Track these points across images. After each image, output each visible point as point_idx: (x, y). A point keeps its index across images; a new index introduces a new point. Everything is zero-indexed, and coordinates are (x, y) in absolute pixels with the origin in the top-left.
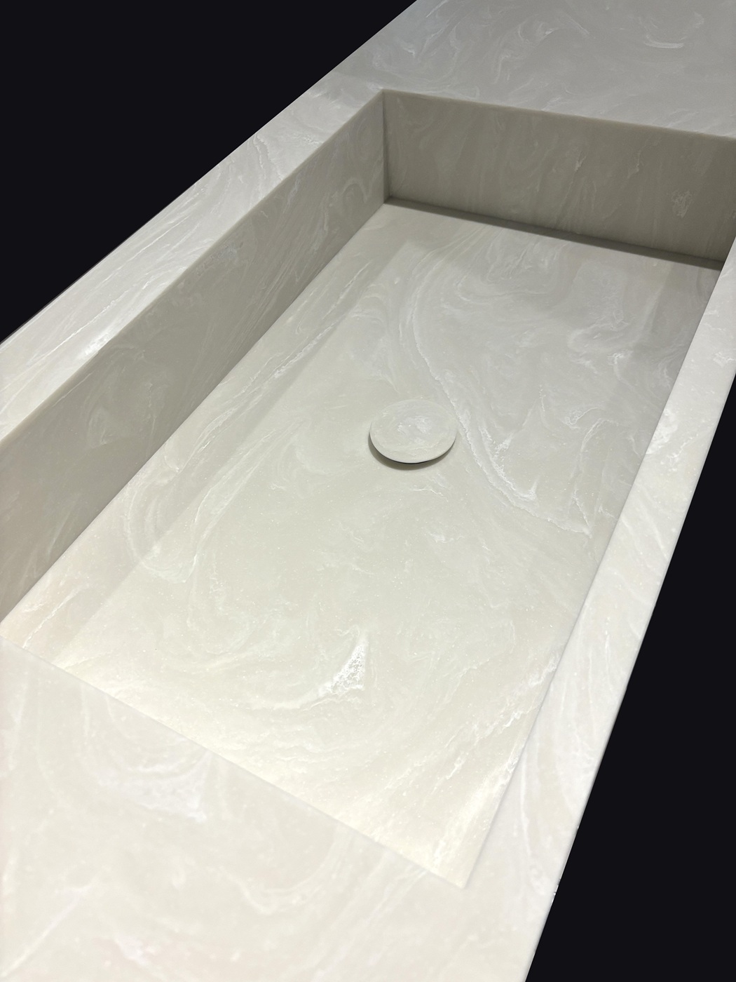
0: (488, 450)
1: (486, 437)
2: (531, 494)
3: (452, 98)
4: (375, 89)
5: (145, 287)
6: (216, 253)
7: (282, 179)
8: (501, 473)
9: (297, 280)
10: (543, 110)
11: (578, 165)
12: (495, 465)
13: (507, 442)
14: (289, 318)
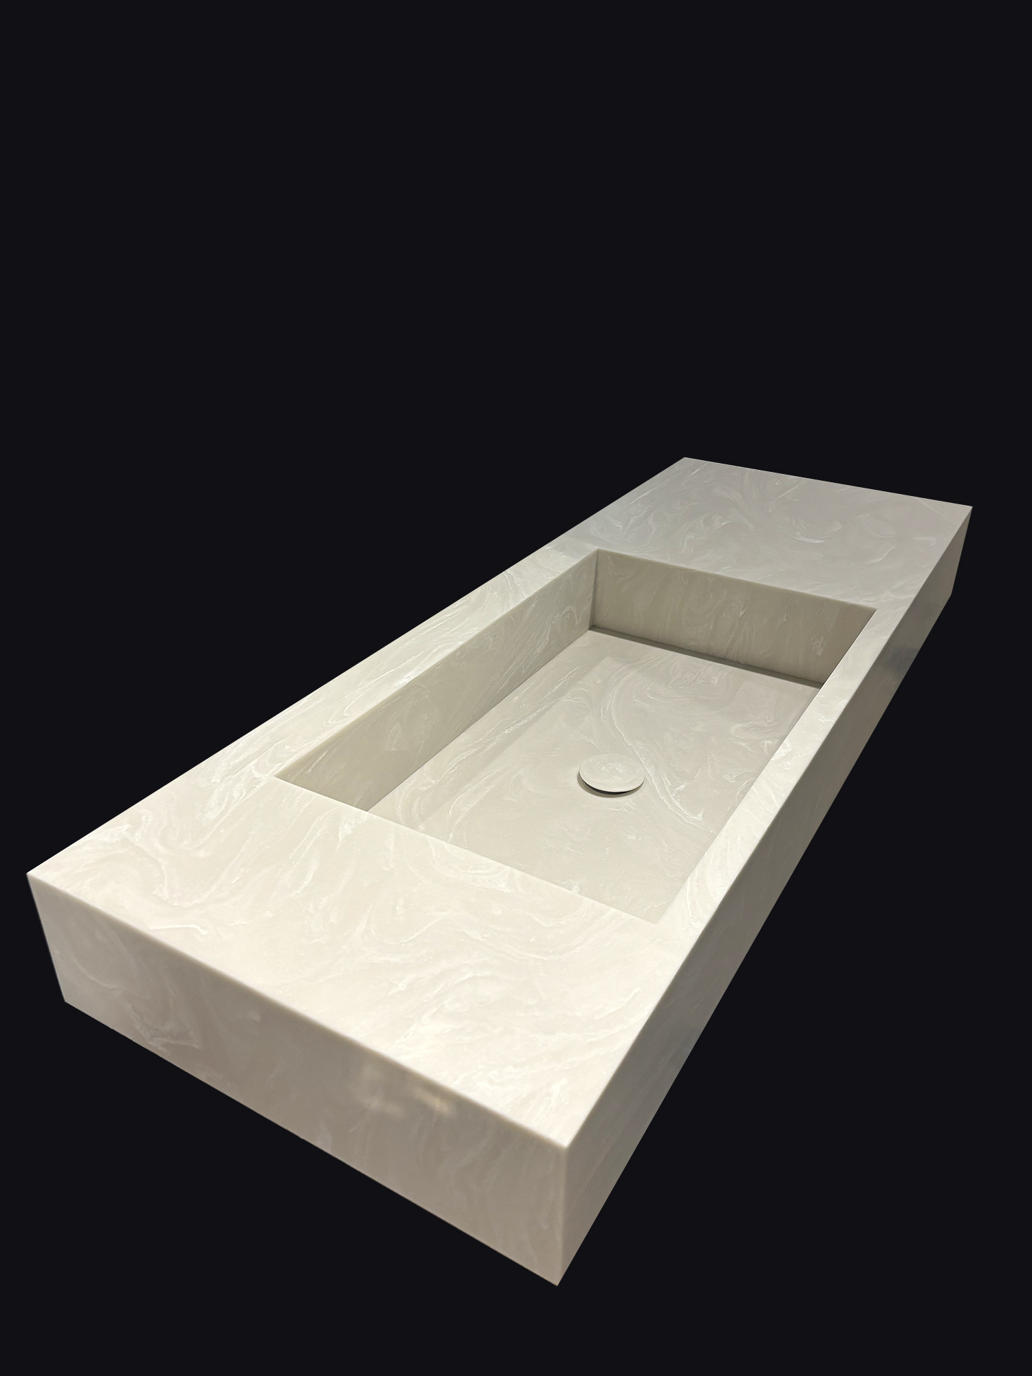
0: (668, 791)
1: (667, 782)
2: (700, 817)
3: (649, 559)
4: (592, 548)
5: (434, 651)
6: (480, 637)
7: (526, 598)
8: (677, 804)
9: (523, 672)
10: (717, 573)
11: (742, 613)
12: (672, 799)
13: (683, 787)
14: (515, 697)
